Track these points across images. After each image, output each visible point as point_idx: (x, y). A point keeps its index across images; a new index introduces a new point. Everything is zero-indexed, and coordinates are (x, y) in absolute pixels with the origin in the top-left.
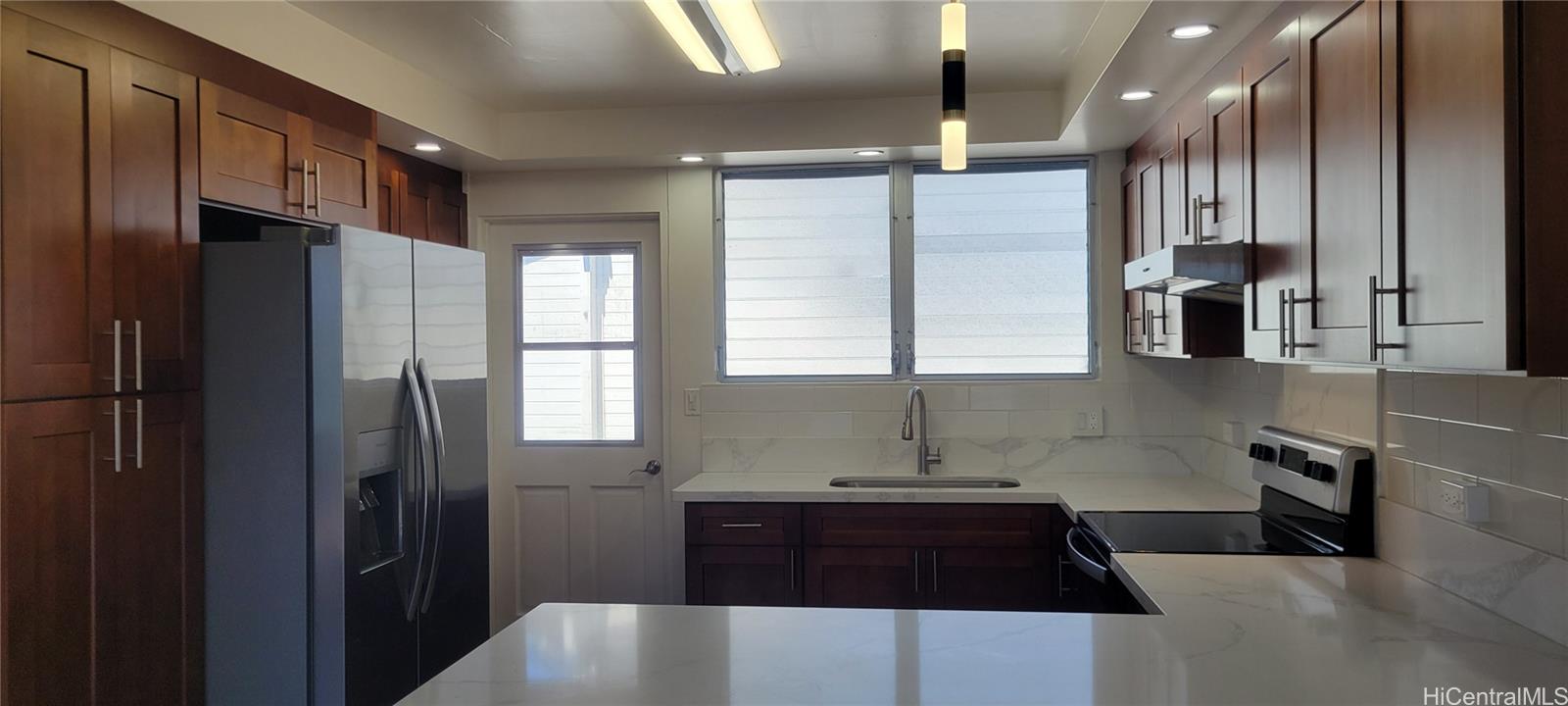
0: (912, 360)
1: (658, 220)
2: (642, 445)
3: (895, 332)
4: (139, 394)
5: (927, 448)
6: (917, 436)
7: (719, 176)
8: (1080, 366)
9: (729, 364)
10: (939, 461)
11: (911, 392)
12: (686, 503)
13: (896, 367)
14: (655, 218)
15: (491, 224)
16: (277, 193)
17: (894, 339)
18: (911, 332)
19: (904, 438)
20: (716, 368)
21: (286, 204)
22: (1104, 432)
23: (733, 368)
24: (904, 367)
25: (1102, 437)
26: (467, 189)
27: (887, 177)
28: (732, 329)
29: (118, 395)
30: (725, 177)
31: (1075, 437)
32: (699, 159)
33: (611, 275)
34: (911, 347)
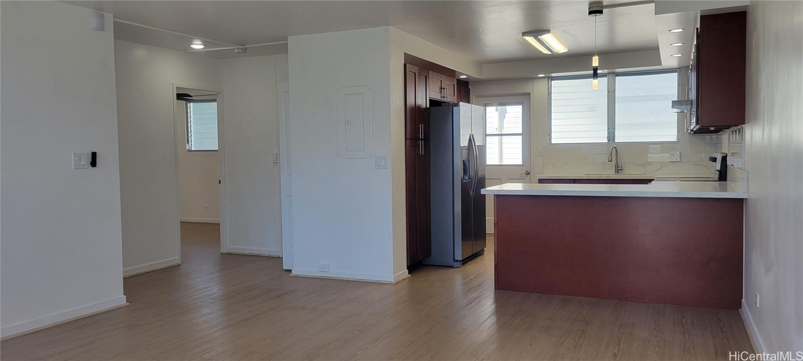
0: (614, 137)
1: (530, 95)
2: (524, 166)
3: (608, 128)
4: (423, 139)
5: (618, 166)
6: (614, 161)
7: (550, 80)
8: (674, 139)
9: (552, 140)
10: (622, 170)
11: (612, 147)
12: (539, 179)
13: (609, 140)
14: (529, 94)
15: (477, 97)
16: (440, 94)
17: (608, 131)
18: (614, 128)
19: (609, 161)
20: (548, 141)
21: (441, 97)
22: (680, 159)
23: (554, 141)
24: (611, 140)
25: (679, 162)
26: (470, 87)
27: (606, 78)
28: (553, 129)
29: (422, 139)
30: (552, 80)
31: (670, 162)
32: (544, 76)
33: (506, 113)
34: (614, 133)
